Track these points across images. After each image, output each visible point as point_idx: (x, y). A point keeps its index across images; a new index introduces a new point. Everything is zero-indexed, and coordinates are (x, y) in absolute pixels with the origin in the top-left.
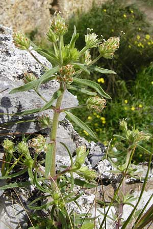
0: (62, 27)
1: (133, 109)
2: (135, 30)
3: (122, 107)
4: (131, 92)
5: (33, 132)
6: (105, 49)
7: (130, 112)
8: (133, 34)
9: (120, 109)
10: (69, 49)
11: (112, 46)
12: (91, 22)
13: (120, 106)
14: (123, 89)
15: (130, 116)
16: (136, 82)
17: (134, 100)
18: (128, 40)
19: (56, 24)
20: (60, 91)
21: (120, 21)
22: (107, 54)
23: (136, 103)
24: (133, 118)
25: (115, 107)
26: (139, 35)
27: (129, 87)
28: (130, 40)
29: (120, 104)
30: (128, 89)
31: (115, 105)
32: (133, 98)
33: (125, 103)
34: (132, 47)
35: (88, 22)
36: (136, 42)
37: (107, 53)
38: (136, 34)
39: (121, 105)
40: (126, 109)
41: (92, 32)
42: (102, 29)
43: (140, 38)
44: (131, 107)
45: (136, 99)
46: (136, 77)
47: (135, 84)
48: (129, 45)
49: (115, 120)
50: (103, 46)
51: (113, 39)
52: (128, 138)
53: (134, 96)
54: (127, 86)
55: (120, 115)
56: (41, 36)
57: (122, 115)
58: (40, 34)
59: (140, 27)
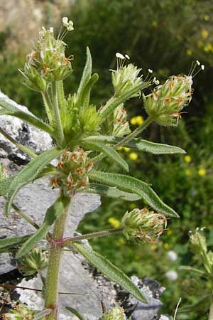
0: (59, 64)
1: (202, 172)
2: (198, 20)
3: (182, 169)
4: (197, 141)
5: (8, 270)
6: (159, 106)
7: (197, 178)
8: (195, 28)
9: (177, 175)
10: (77, 105)
11: (176, 98)
12: (113, 9)
13: (177, 168)
14: (179, 136)
15: (197, 187)
16: (204, 120)
17: (203, 155)
18: (185, 40)
19: (43, 56)
20: (61, 204)
21: (168, 5)
22: (164, 116)
23: (207, 160)
24: (202, 190)
25: (168, 171)
26: (207, 30)
27: (191, 130)
28: (189, 39)
29: (176, 164)
30: (190, 134)
31: (168, 167)
32: (202, 152)
33: (185, 162)
34: (193, 53)
35: (105, 10)
36: (200, 44)
37: (166, 113)
38: (200, 29)
39: (179, 165)
40: (188, 172)
41: (126, 63)
42: (135, 23)
43: (209, 36)
44: (198, 170)
45: (207, 154)
46: (205, 112)
47: (203, 125)
48: (186, 49)
49: (168, 196)
50: (155, 98)
51: (176, 81)
52: (209, 271)
53: (202, 148)
54: (187, 130)
55: (178, 185)
56: (18, 42)
57: (182, 185)
58: (16, 38)
59: (207, 13)
